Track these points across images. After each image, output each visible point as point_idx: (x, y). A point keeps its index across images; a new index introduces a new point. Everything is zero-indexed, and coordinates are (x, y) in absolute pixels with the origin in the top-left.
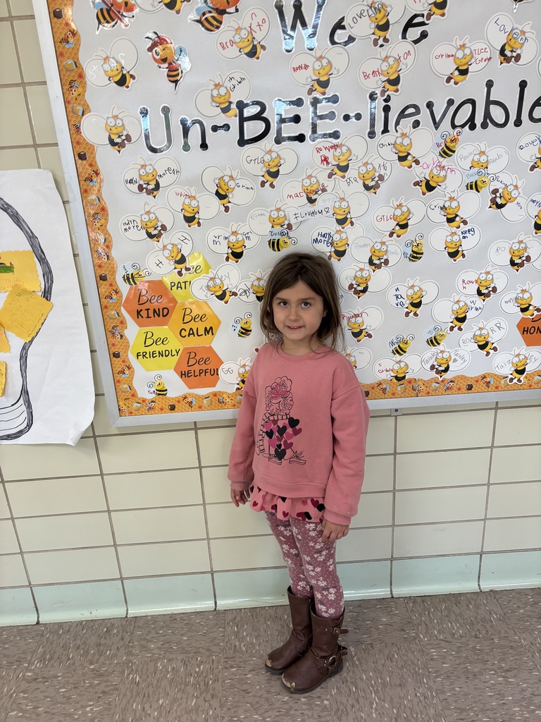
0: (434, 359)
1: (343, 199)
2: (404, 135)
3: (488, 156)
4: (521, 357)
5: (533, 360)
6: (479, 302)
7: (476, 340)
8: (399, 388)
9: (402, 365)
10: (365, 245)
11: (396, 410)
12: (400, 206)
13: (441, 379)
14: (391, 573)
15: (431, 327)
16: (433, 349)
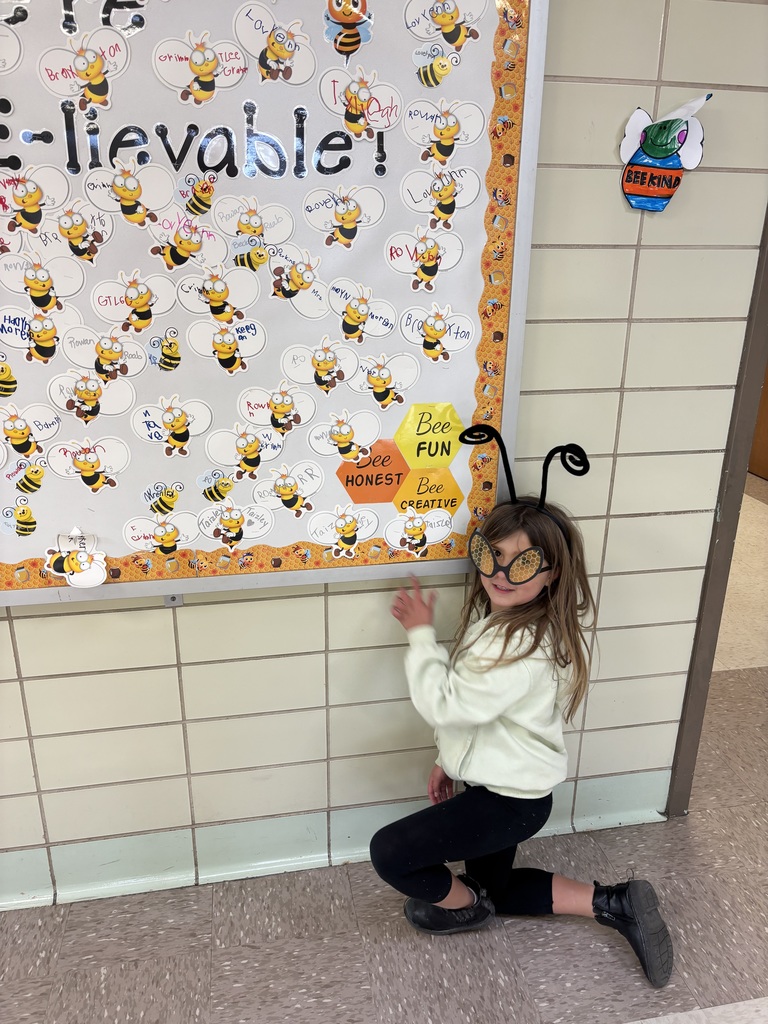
0: (217, 520)
1: (39, 266)
2: (125, 173)
3: (261, 218)
6: (276, 436)
7: (278, 492)
8: (168, 564)
9: (169, 528)
10: (85, 342)
11: (173, 598)
12: (134, 283)
13: (232, 551)
14: (195, 848)
15: (208, 472)
16: (215, 506)
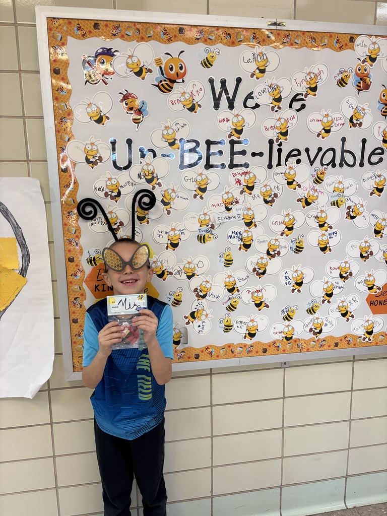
0: (312, 324)
1: (250, 209)
2: (291, 168)
3: (344, 185)
4: (370, 322)
5: (378, 324)
6: (341, 282)
7: (340, 310)
8: (288, 346)
9: (290, 328)
10: (264, 241)
11: (285, 363)
12: (288, 215)
13: (317, 339)
15: (310, 301)
16: (311, 317)
